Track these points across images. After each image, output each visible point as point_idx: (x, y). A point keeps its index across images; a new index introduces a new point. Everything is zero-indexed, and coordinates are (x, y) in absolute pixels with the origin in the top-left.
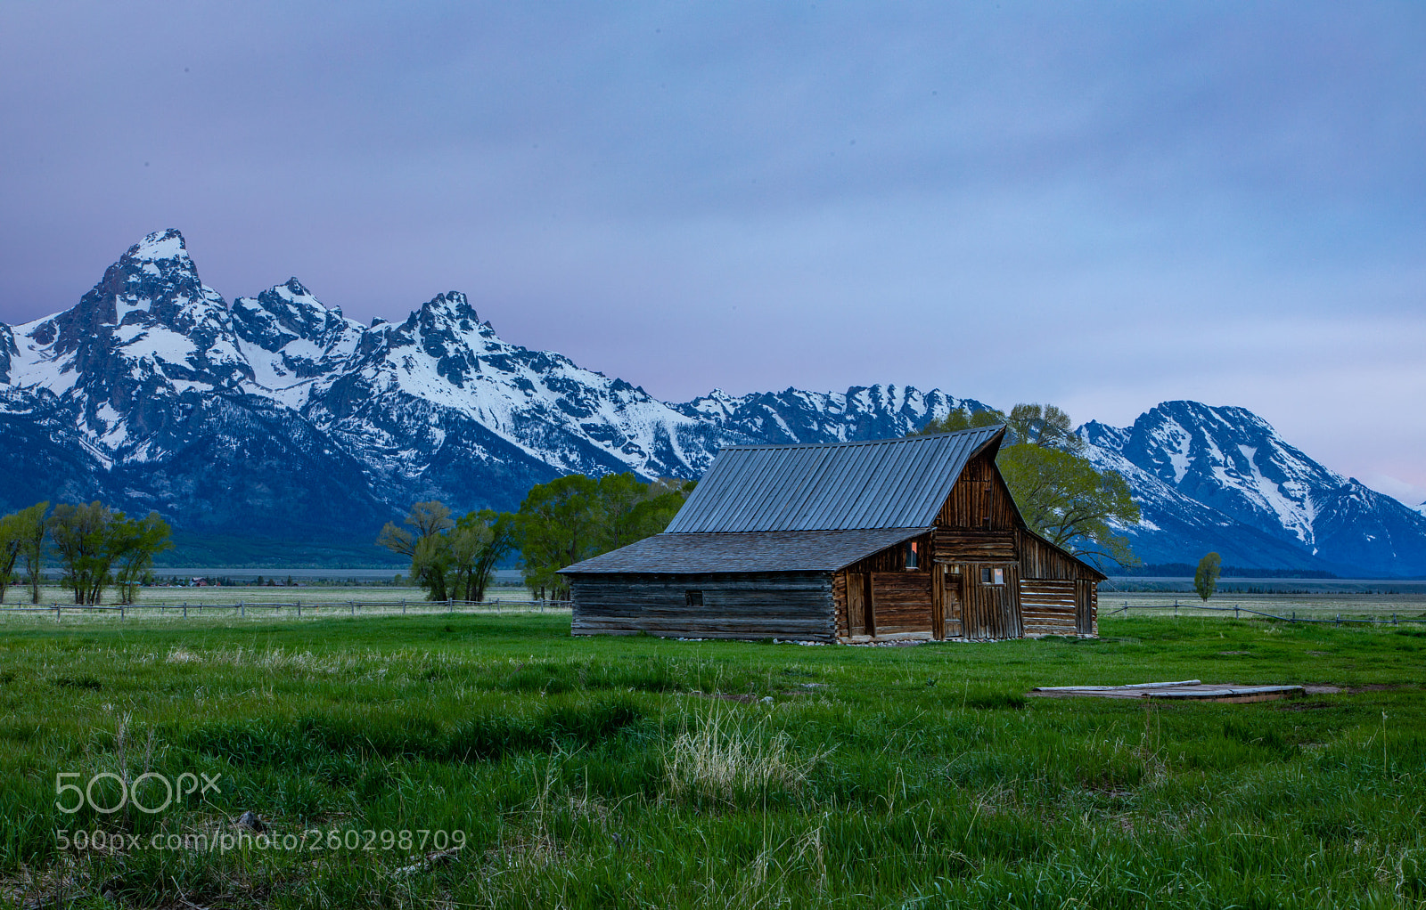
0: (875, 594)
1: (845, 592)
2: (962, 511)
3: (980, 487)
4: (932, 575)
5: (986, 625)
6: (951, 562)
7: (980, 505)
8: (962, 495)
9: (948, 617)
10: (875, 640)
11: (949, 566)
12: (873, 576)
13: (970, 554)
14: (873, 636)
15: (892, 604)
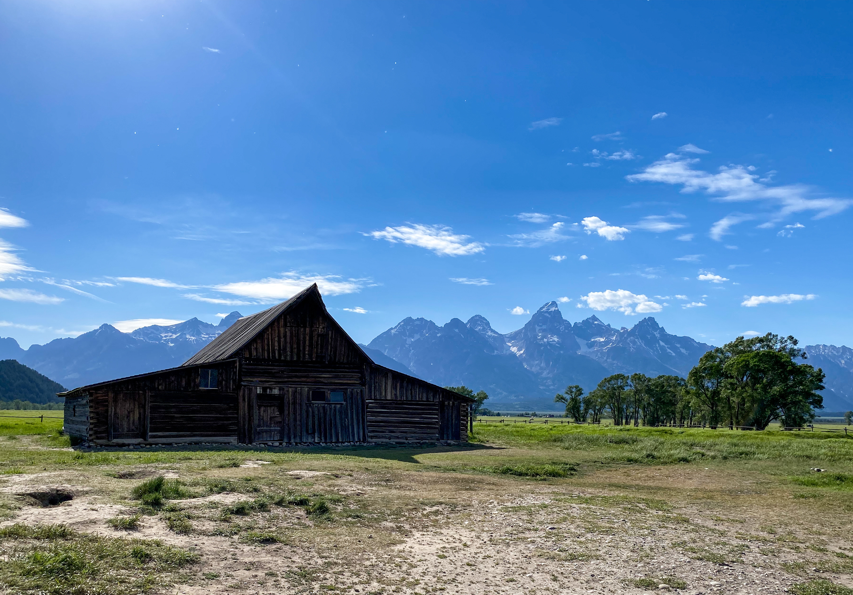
0: (151, 407)
1: (107, 406)
2: (285, 349)
3: (311, 332)
4: (237, 394)
5: (314, 433)
6: (265, 386)
7: (311, 345)
8: (285, 336)
9: (259, 426)
10: (147, 442)
11: (264, 389)
12: (149, 394)
13: (297, 380)
14: (145, 440)
15: (176, 415)
